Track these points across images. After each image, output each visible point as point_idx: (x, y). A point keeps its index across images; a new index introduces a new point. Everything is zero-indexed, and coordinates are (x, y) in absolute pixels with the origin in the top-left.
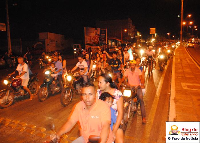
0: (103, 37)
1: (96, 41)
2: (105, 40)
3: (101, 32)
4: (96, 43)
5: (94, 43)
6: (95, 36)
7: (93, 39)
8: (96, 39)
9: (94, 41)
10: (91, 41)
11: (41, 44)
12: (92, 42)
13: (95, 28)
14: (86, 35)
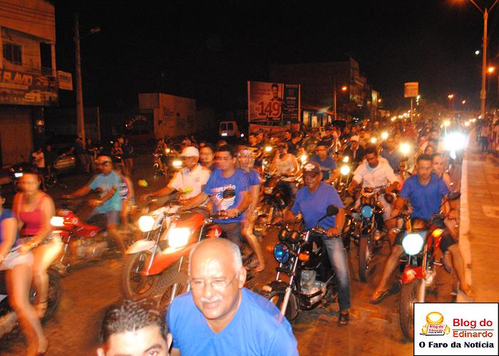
0: (292, 104)
1: (276, 114)
2: (297, 112)
3: (286, 93)
4: (276, 118)
5: (271, 119)
6: (273, 103)
7: (268, 109)
8: (275, 110)
9: (270, 115)
10: (262, 114)
11: (144, 119)
12: (265, 116)
13: (271, 84)
14: (251, 100)
